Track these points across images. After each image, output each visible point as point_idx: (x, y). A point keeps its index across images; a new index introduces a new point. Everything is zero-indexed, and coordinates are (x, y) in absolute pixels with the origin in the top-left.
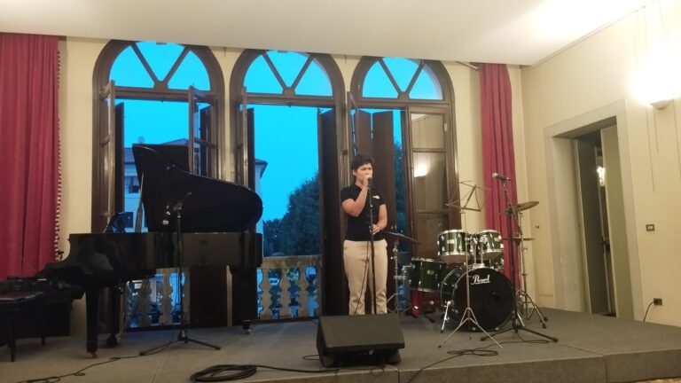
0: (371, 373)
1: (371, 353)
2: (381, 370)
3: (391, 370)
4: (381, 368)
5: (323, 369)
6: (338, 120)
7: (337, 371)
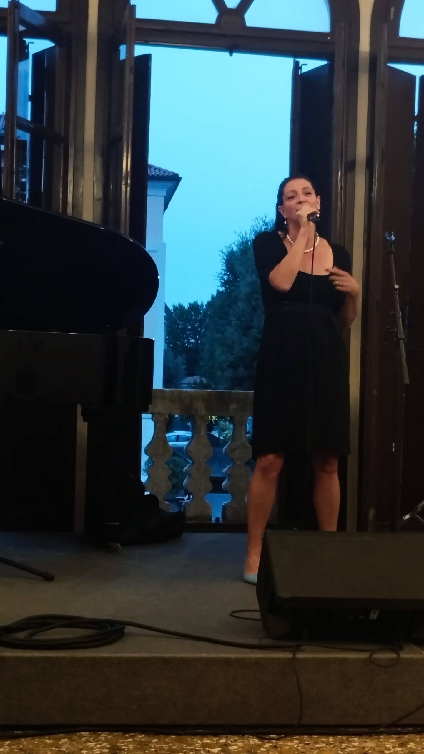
1: (374, 616)
6: (338, 89)
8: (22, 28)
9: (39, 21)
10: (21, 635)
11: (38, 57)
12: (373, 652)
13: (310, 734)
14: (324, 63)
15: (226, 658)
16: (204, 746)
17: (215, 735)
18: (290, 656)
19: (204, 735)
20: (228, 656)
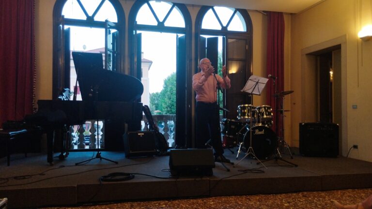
1: (197, 169)
3: (206, 179)
4: (201, 178)
8: (109, 27)
9: (113, 25)
10: (110, 178)
11: (113, 34)
12: (196, 178)
13: (181, 199)
14: (184, 35)
16: (154, 203)
17: (157, 201)
18: (175, 180)
19: (155, 201)
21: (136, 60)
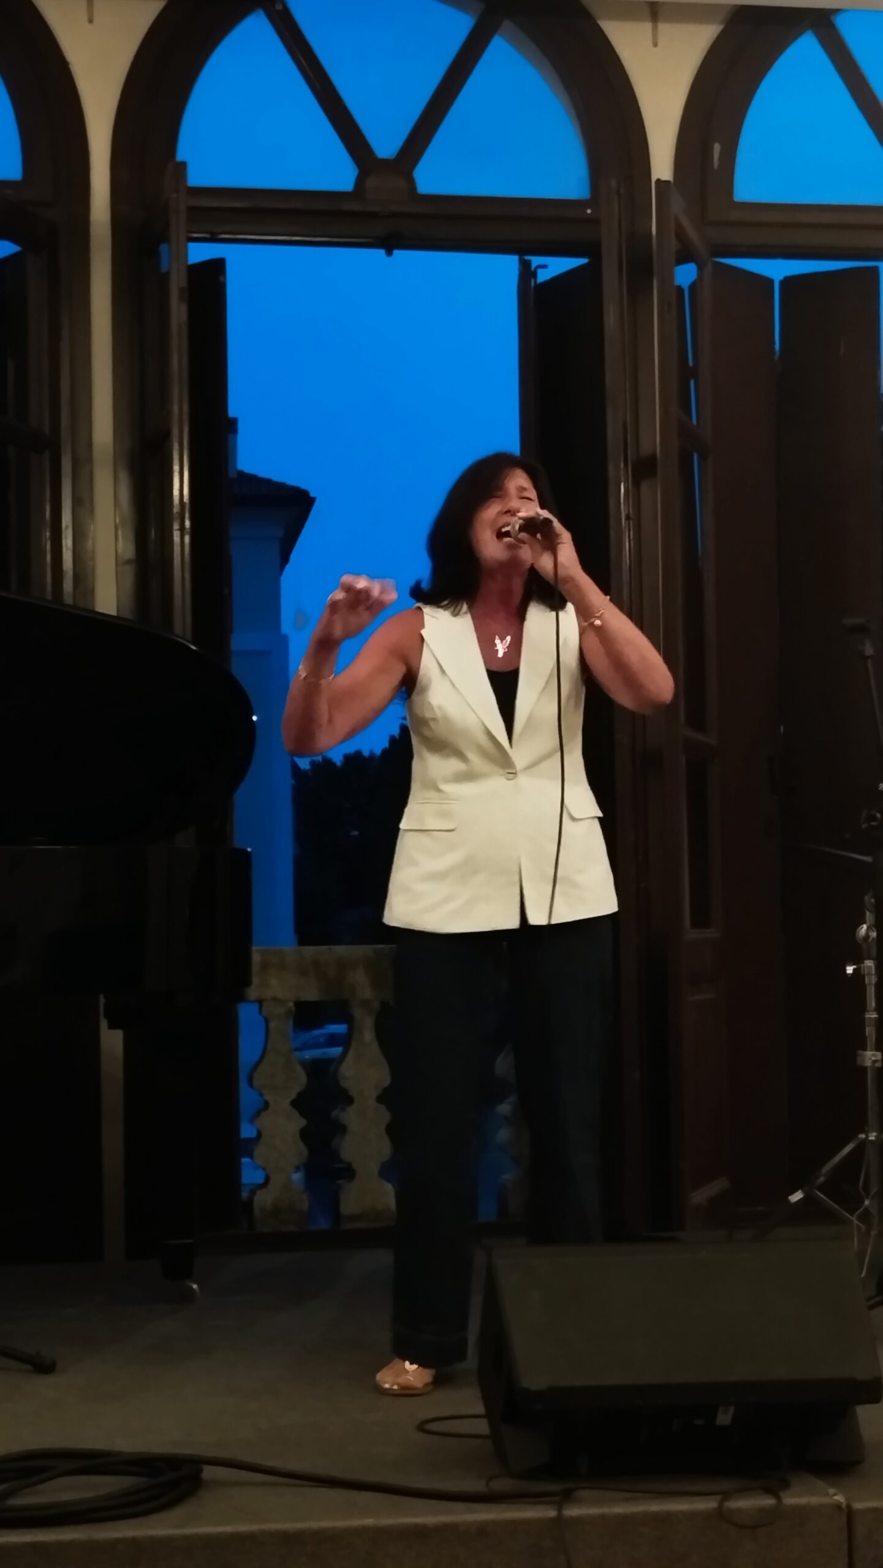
0: (721, 1514)
1: (724, 1418)
2: (769, 1501)
3: (815, 1500)
4: (770, 1491)
5: (501, 1485)
7: (566, 1497)
12: (726, 1495)
14: (581, 261)
15: (416, 1526)
20: (419, 1520)
21: (180, 486)
